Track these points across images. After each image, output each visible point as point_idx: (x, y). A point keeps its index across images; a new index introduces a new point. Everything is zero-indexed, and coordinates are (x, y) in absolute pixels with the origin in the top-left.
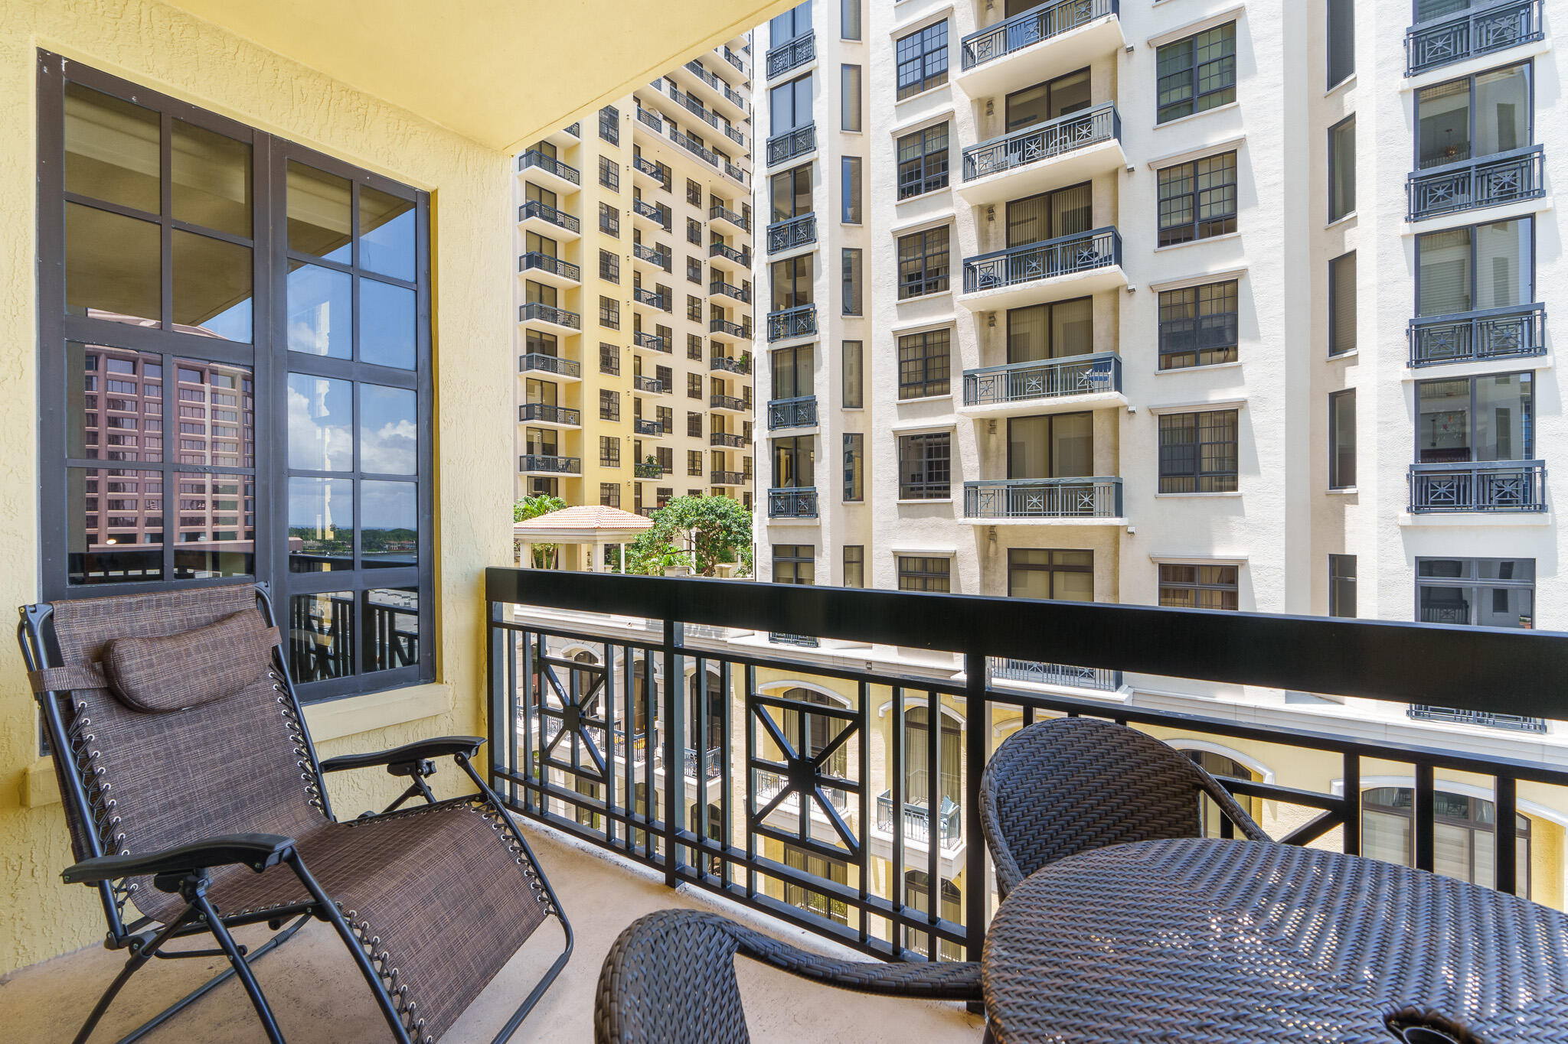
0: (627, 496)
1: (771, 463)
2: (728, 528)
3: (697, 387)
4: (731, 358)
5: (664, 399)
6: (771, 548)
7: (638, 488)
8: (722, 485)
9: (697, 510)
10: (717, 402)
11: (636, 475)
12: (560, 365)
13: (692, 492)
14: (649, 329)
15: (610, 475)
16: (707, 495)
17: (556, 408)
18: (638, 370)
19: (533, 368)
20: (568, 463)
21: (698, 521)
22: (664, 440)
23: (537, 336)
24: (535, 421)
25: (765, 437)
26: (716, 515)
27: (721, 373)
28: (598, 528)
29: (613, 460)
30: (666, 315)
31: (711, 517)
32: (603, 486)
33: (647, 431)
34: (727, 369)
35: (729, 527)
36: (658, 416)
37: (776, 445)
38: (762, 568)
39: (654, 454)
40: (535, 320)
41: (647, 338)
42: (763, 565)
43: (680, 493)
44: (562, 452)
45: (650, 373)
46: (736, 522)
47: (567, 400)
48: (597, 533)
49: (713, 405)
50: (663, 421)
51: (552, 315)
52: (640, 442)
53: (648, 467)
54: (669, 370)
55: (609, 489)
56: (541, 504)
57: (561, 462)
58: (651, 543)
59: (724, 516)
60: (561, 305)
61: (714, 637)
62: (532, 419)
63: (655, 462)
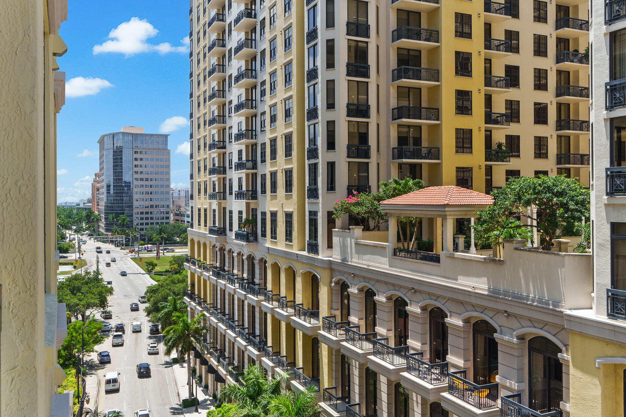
0: (479, 177)
1: (608, 142)
2: (565, 206)
3: (543, 82)
4: (576, 51)
5: (512, 94)
6: (609, 226)
7: (489, 171)
8: (567, 166)
9: (534, 189)
10: (563, 91)
11: (487, 160)
12: (423, 74)
13: (537, 173)
14: (498, 34)
15: (464, 160)
16: (553, 175)
17: (420, 107)
18: (488, 71)
19: (401, 78)
20: (430, 152)
21: (535, 199)
22: (513, 129)
23: (405, 52)
24: (404, 120)
25: (602, 118)
26: (553, 193)
27: (567, 65)
28: (448, 205)
29: (466, 148)
30: (515, 21)
31: (548, 195)
32: (459, 169)
33: (496, 122)
34: (572, 61)
35: (567, 204)
36: (506, 109)
37: (615, 125)
38: (600, 245)
39: (503, 141)
40: (403, 40)
41: (496, 43)
42: (601, 242)
43: (527, 174)
44: (425, 143)
45: (499, 71)
46: (573, 200)
47: (429, 101)
48: (447, 209)
49: (558, 95)
50: (511, 113)
51: (416, 34)
52: (491, 131)
53: (497, 153)
54: (517, 68)
55: (463, 172)
56: (406, 184)
57: (424, 151)
58: (492, 218)
59: (560, 194)
60: (424, 25)
61: (551, 307)
62: (402, 118)
63: (504, 148)
